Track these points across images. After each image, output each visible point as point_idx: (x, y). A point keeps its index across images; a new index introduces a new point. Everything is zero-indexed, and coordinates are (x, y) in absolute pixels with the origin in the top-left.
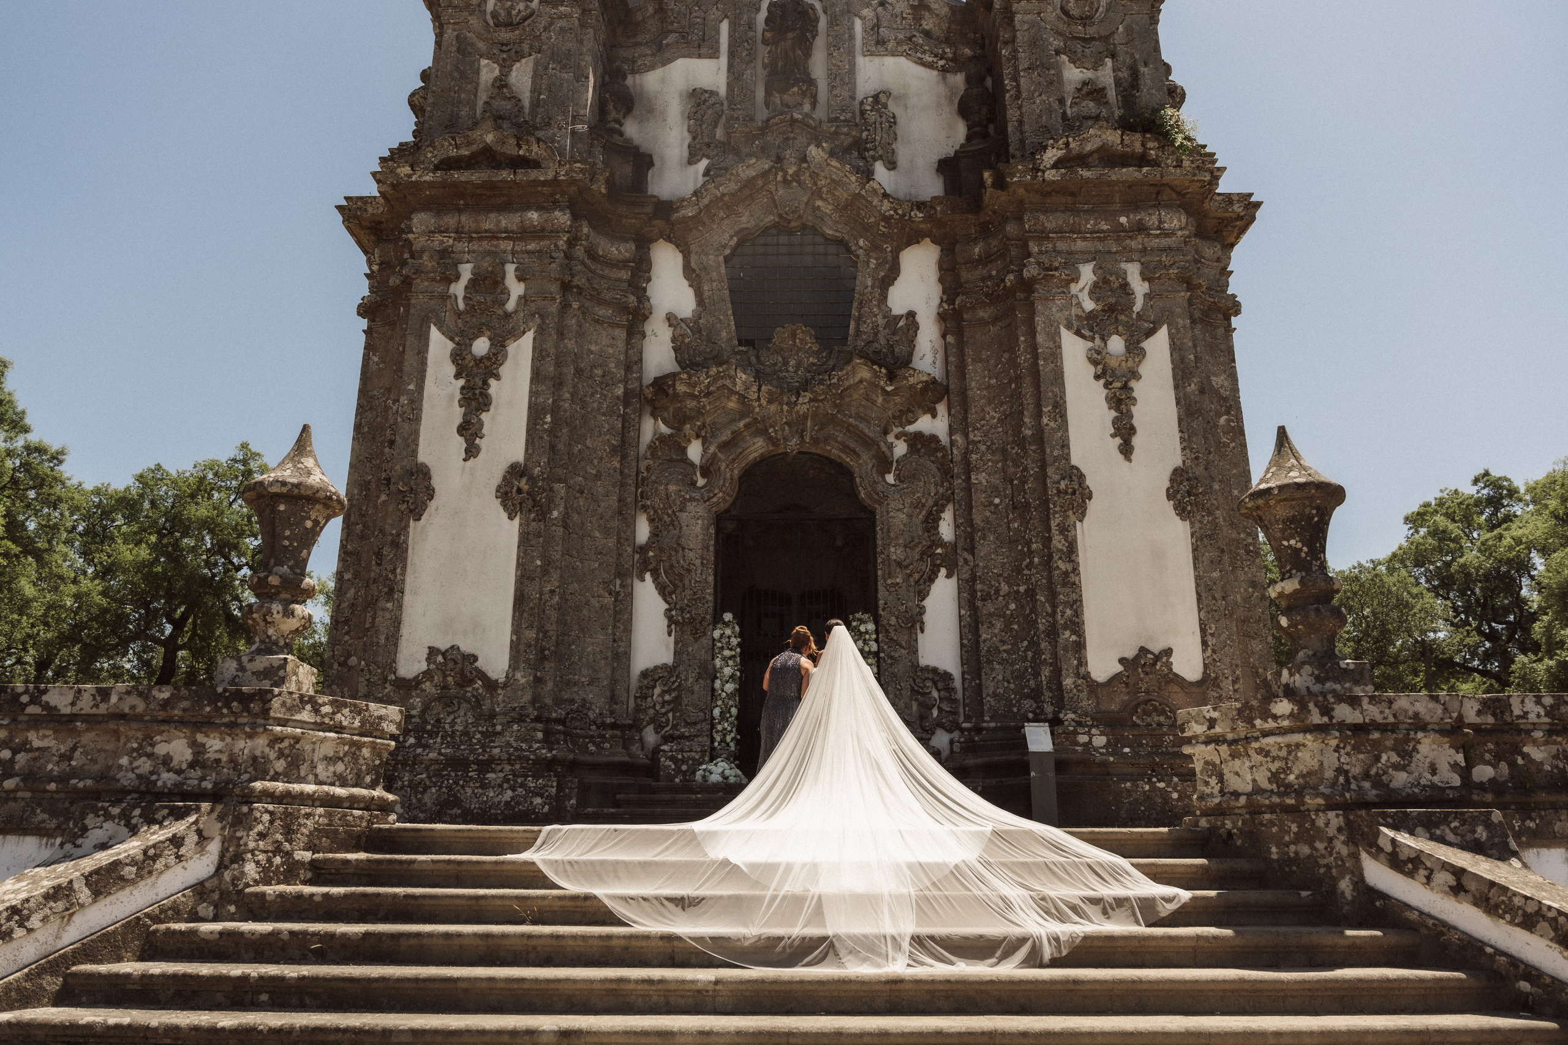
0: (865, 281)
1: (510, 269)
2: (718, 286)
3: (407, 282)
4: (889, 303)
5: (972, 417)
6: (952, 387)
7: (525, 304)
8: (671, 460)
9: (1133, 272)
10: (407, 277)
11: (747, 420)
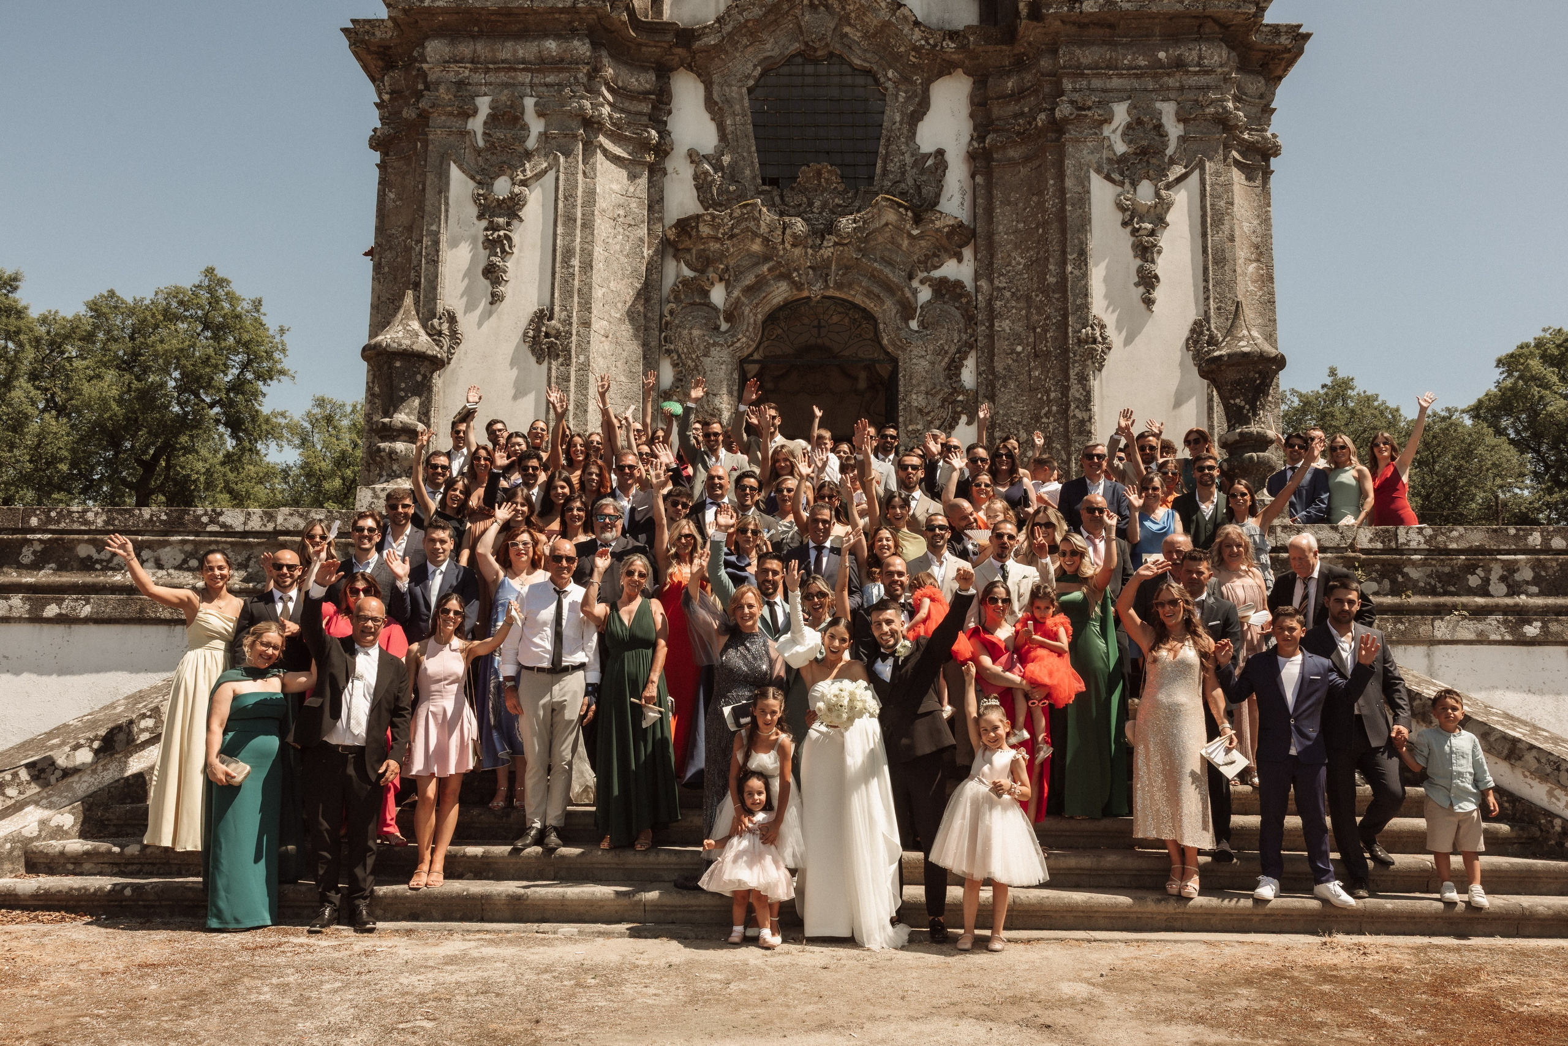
0: (894, 116)
1: (529, 103)
2: (740, 120)
3: (424, 117)
4: (918, 140)
5: (998, 263)
6: (979, 230)
7: (546, 142)
8: (693, 304)
9: (1168, 111)
10: (424, 110)
11: (771, 264)
